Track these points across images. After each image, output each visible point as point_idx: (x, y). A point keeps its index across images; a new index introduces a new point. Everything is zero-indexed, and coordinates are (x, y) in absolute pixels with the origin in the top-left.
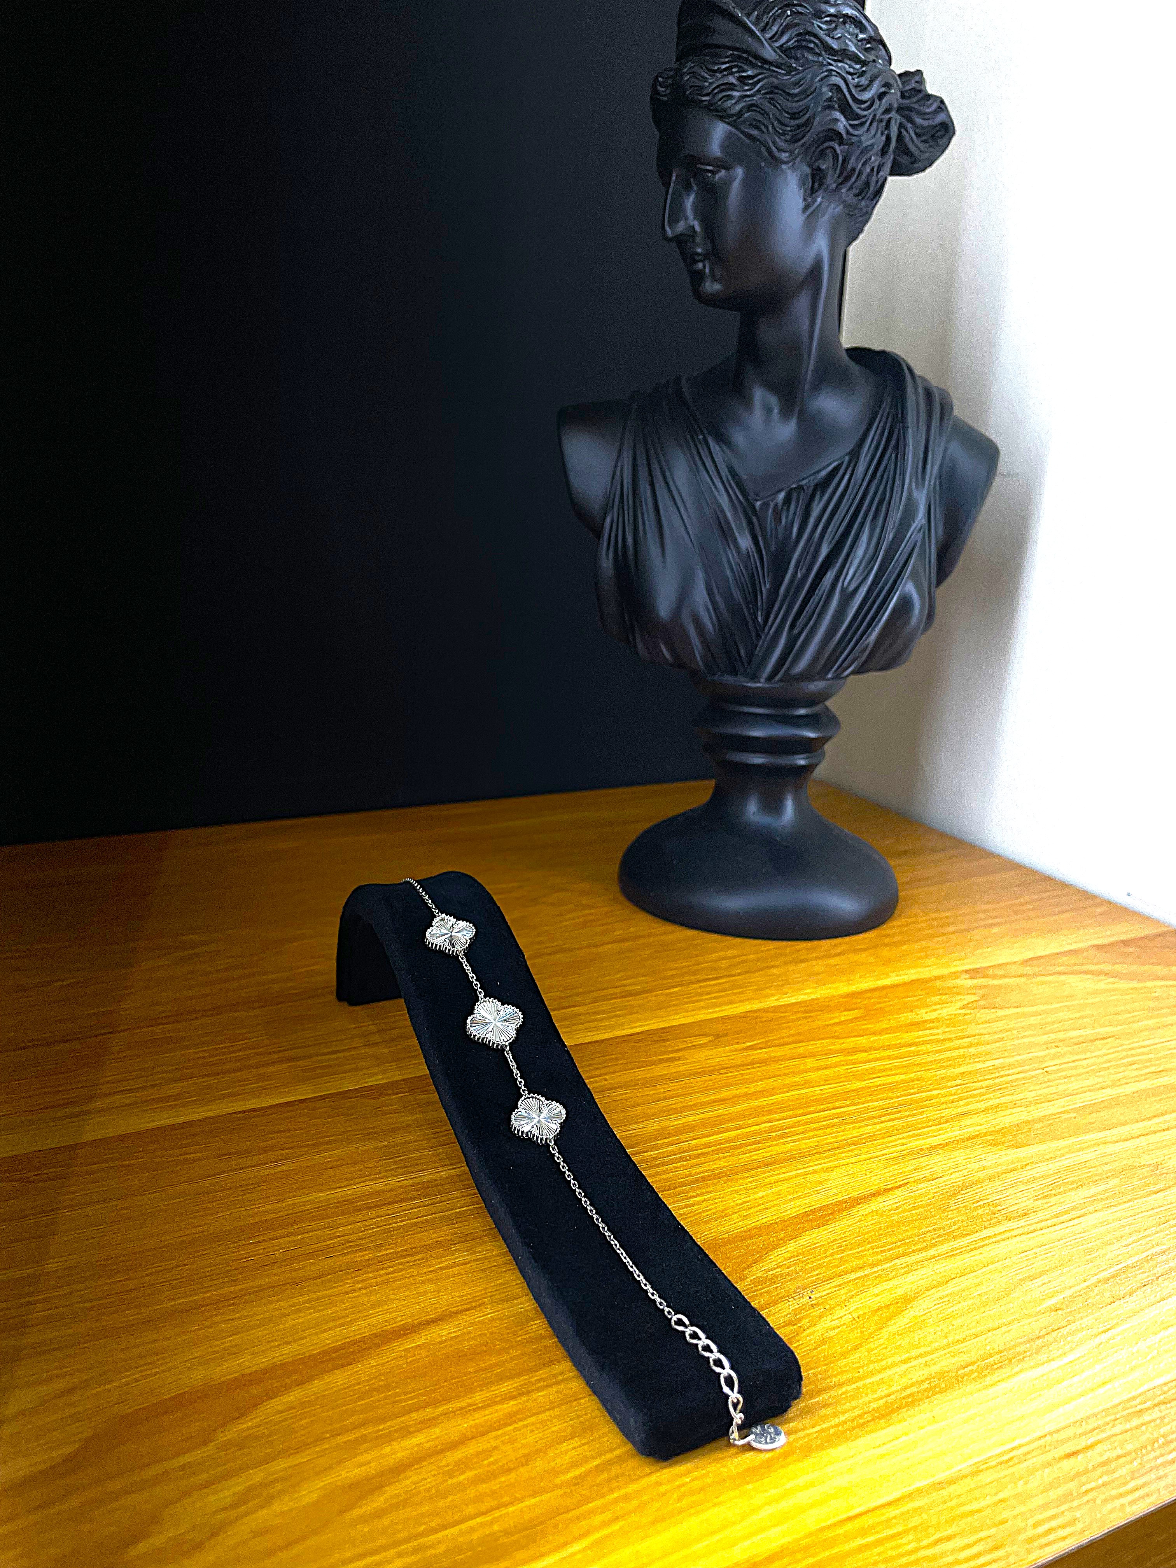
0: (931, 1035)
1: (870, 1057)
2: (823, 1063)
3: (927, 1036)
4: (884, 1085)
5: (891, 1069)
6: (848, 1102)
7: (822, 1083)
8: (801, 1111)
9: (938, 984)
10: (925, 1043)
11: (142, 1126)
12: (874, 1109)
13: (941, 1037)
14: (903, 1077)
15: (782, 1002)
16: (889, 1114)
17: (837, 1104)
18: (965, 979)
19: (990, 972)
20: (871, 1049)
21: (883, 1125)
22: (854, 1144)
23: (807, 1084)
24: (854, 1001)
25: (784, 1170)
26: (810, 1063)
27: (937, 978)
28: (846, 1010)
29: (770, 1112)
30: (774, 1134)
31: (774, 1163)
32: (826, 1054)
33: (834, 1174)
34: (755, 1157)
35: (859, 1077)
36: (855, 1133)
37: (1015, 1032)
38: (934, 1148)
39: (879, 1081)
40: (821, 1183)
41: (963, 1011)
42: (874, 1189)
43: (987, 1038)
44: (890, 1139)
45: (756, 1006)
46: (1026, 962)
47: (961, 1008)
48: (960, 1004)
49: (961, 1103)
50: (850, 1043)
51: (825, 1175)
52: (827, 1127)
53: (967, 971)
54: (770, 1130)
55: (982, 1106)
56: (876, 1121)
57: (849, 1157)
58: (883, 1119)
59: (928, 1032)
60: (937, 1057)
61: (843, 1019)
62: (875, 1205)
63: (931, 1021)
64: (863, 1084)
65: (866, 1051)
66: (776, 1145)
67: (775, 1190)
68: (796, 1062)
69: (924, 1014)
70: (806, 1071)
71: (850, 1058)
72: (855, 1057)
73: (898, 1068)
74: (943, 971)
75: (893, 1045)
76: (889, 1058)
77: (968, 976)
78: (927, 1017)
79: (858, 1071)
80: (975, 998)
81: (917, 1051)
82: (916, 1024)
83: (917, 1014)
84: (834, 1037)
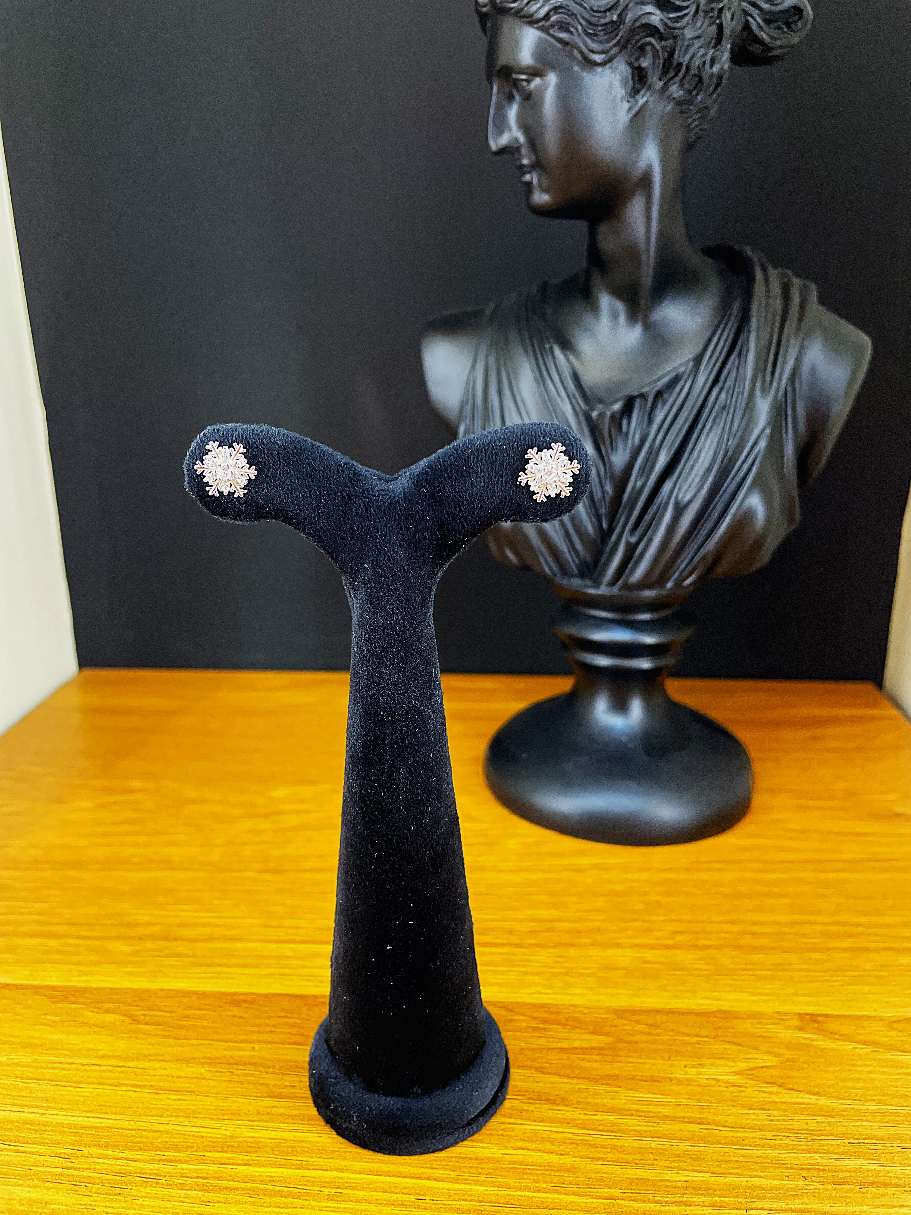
0: (659, 1103)
3: (650, 1103)
4: (521, 1163)
5: (552, 1141)
6: (453, 1174)
9: (747, 1026)
10: (636, 1114)
13: (665, 1111)
14: (555, 1158)
18: (789, 1028)
19: (832, 1026)
27: (754, 1016)
28: (593, 1033)
30: (326, 1190)
37: (769, 1135)
39: (520, 1155)
41: (733, 1079)
43: (723, 1132)
47: (737, 1073)
48: (742, 1065)
53: (801, 1016)
59: (656, 1097)
60: (629, 1142)
61: (577, 1044)
63: (679, 1082)
73: (564, 1142)
74: (770, 1007)
75: (596, 1105)
76: (568, 1123)
77: (796, 1023)
78: (679, 1074)
79: (514, 1130)
80: (770, 1060)
81: (615, 1124)
82: (654, 1080)
83: (671, 1066)
84: (536, 1069)
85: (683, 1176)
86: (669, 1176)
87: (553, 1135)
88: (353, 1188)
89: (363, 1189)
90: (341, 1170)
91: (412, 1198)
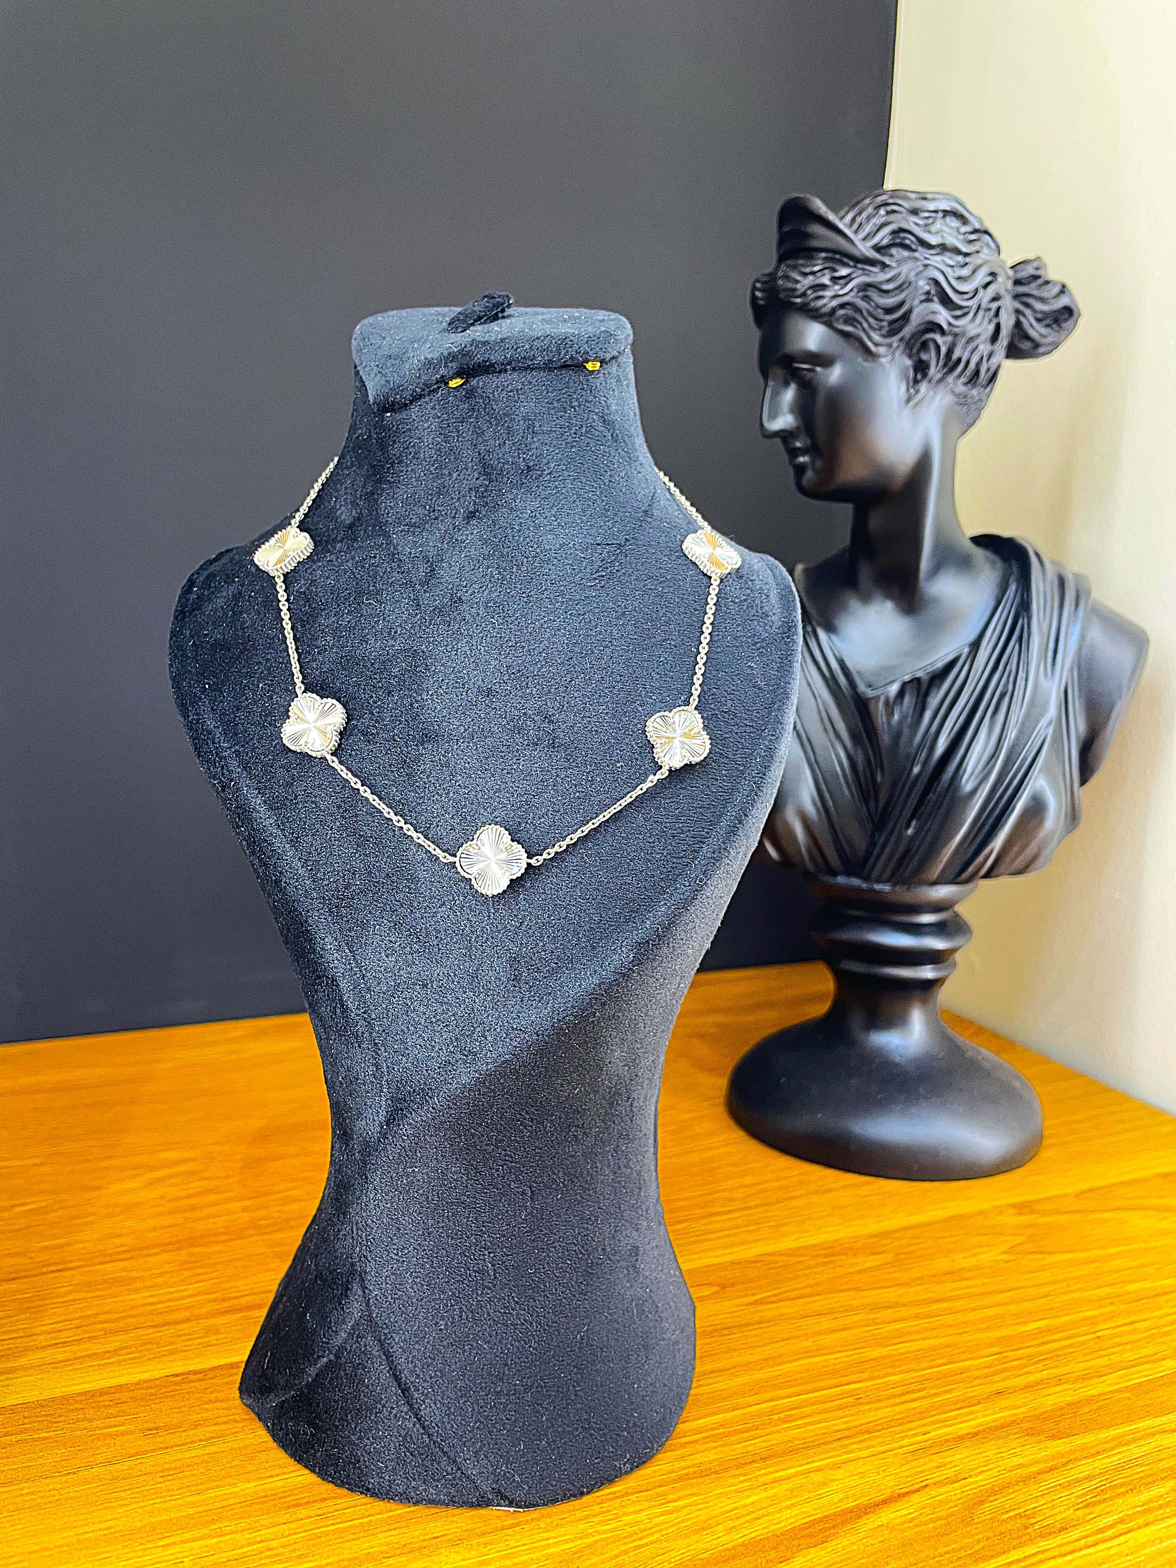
0: (969, 1287)
1: (897, 1315)
2: (840, 1323)
3: (963, 1288)
4: (909, 1353)
5: (917, 1332)
6: (865, 1375)
7: (839, 1349)
8: (809, 1387)
11: (70, 1389)
12: (895, 1385)
13: (979, 1290)
14: (932, 1342)
15: (802, 1243)
16: (912, 1392)
17: (853, 1378)
19: (1039, 1206)
20: (896, 1305)
21: (904, 1407)
22: (868, 1432)
23: (819, 1351)
24: (883, 1242)
25: (783, 1466)
26: (826, 1323)
27: (980, 1213)
28: (872, 1254)
29: (775, 1387)
30: (776, 1417)
31: (773, 1456)
32: (845, 1311)
33: (839, 1474)
34: (750, 1448)
35: (881, 1342)
36: (870, 1417)
37: (1064, 1284)
38: (961, 1438)
39: (904, 1347)
40: (824, 1484)
41: (1005, 1257)
42: (887, 1493)
43: (1031, 1292)
44: (910, 1425)
45: (772, 1248)
46: (1079, 1195)
47: (1005, 1253)
48: (1004, 1247)
49: (997, 1378)
50: (873, 1297)
51: (830, 1475)
52: (840, 1408)
53: (1014, 1206)
54: (772, 1412)
55: (1021, 1381)
56: (898, 1400)
57: (860, 1449)
58: (904, 1398)
59: (963, 1284)
60: (972, 1316)
61: (868, 1265)
62: (886, 1516)
63: (970, 1270)
64: (886, 1351)
65: (890, 1307)
66: (778, 1431)
67: (771, 1493)
68: (810, 1321)
69: (962, 1261)
70: (820, 1333)
71: (873, 1316)
72: (878, 1315)
73: (926, 1330)
74: (986, 1206)
75: (923, 1300)
76: (917, 1317)
77: (1012, 1211)
78: (964, 1264)
79: (880, 1334)
80: (1020, 1239)
81: (951, 1309)
82: (951, 1273)
83: (953, 1260)
84: (855, 1289)
85: (1032, 1326)
86: (1022, 1329)
87: (913, 1328)
88: (797, 1408)
89: (803, 1407)
90: (772, 1400)
91: (851, 1399)
